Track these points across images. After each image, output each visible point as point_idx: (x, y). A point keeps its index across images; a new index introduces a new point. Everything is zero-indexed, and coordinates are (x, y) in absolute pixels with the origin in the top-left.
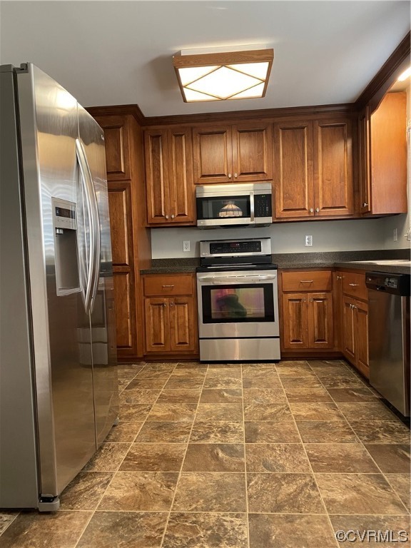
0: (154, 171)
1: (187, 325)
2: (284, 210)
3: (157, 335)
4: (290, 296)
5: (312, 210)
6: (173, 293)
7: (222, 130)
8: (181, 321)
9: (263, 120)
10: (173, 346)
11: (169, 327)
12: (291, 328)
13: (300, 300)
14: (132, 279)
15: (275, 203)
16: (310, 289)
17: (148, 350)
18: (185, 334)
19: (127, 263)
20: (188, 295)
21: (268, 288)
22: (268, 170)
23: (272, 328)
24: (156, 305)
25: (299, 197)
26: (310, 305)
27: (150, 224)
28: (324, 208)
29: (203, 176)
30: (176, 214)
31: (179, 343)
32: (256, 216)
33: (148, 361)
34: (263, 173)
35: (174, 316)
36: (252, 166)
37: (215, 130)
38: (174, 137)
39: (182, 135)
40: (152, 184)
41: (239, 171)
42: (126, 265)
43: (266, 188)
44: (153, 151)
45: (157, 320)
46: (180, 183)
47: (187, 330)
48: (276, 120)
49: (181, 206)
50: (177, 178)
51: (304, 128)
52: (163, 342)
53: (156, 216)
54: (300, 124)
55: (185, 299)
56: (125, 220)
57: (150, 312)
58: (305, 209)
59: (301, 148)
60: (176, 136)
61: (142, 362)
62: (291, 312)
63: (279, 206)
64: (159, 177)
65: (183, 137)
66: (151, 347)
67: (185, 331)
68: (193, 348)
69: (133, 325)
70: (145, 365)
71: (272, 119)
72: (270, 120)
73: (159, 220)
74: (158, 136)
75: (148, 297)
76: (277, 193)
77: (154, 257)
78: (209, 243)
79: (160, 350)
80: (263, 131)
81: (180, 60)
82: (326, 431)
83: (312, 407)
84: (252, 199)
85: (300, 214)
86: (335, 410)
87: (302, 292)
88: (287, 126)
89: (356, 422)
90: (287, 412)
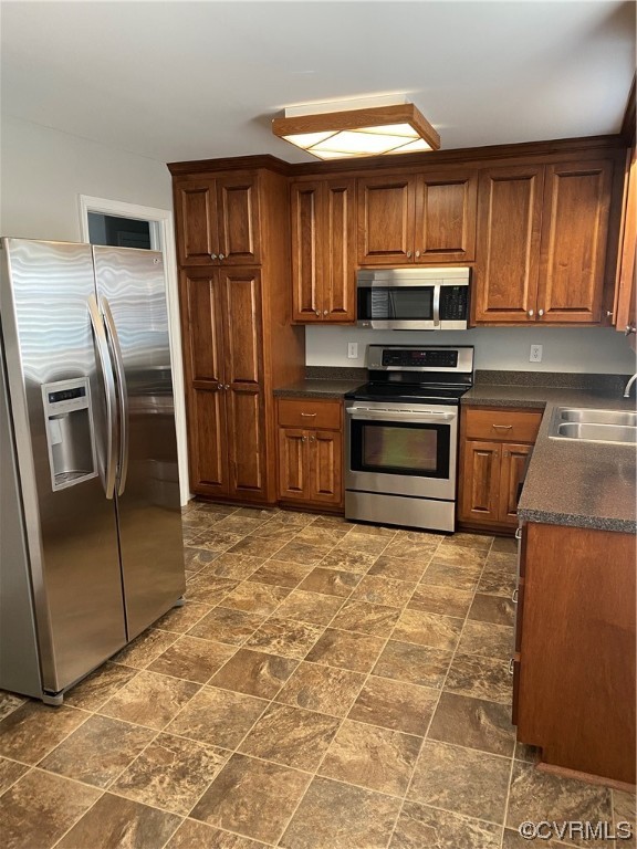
0: (303, 244)
1: (332, 468)
2: (489, 310)
3: (293, 477)
4: (476, 444)
5: (531, 313)
6: (315, 425)
7: (400, 181)
8: (324, 462)
9: (466, 164)
10: (312, 495)
11: (309, 470)
12: (474, 489)
13: (491, 452)
14: (262, 402)
15: (475, 299)
16: (508, 438)
17: (283, 494)
18: (328, 480)
19: (256, 379)
20: (334, 430)
21: (443, 430)
22: (468, 246)
23: (446, 487)
24: (292, 438)
25: (514, 290)
26: (505, 461)
27: (297, 321)
28: (552, 310)
29: (371, 253)
30: (332, 309)
31: (321, 491)
32: (442, 318)
33: (282, 508)
34: (461, 250)
35: (315, 456)
36: (443, 238)
37: (391, 182)
38: (331, 193)
39: (342, 191)
40: (300, 263)
41: (424, 247)
42: (254, 382)
43: (457, 275)
44: (303, 214)
45: (293, 458)
46: (338, 264)
47: (332, 475)
48: (487, 164)
49: (338, 297)
50: (334, 255)
51: (529, 178)
52: (300, 487)
53: (304, 310)
54: (525, 172)
55: (329, 435)
56: (254, 321)
57: (285, 447)
58: (521, 310)
59: (522, 212)
60: (334, 191)
61: (276, 509)
62: (476, 467)
63: (482, 305)
64: (310, 254)
65: (345, 193)
66: (285, 491)
67: (328, 476)
68: (338, 500)
69: (263, 461)
70: (279, 513)
71: (478, 163)
72: (477, 165)
73: (307, 316)
74: (309, 192)
75: (283, 427)
76: (479, 286)
78: (383, 349)
79: (296, 496)
80: (463, 182)
81: (282, 125)
82: (413, 663)
83: (430, 621)
84: (437, 292)
85: (513, 316)
86: (454, 631)
87: (494, 441)
88: (502, 176)
89: (466, 656)
90: (391, 623)
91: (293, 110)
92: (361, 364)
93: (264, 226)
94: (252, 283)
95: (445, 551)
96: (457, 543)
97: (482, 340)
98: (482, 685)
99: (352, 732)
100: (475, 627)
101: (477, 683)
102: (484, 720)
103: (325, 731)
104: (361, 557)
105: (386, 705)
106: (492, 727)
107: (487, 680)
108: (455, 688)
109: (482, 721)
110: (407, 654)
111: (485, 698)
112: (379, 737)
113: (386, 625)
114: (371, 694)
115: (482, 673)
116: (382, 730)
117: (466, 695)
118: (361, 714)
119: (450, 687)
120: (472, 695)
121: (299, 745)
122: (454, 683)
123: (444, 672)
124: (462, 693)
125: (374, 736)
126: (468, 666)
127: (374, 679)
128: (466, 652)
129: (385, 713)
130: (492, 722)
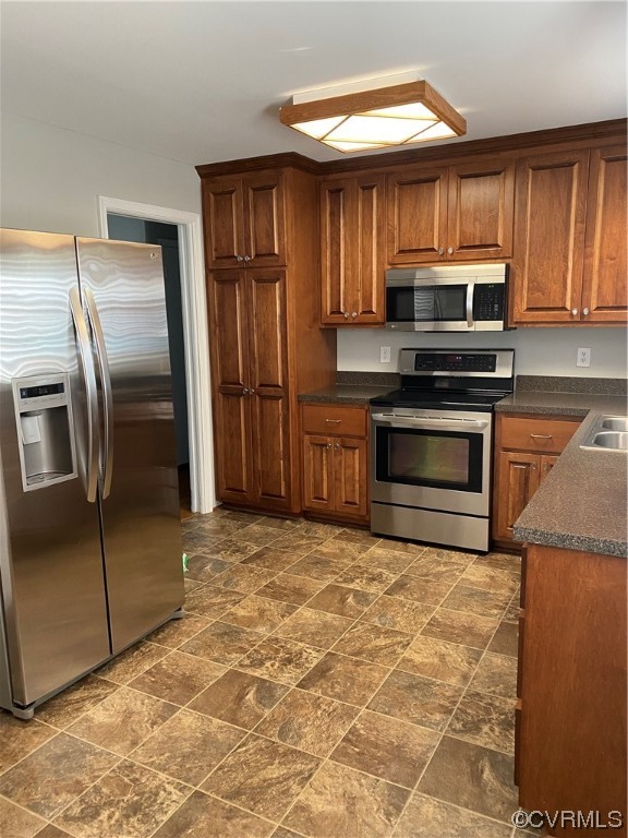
0: (332, 245)
1: (357, 478)
2: (529, 309)
3: (318, 486)
4: (512, 456)
5: (575, 312)
6: (340, 431)
7: (432, 175)
8: (349, 472)
9: (502, 154)
10: (336, 506)
11: (335, 479)
12: (510, 506)
13: (528, 464)
14: (286, 407)
15: (513, 298)
16: (547, 450)
17: (307, 504)
18: (354, 491)
19: (280, 384)
20: (361, 438)
21: (475, 439)
22: (504, 240)
23: (478, 502)
24: (317, 445)
25: (556, 288)
26: (544, 475)
27: (326, 324)
28: (598, 308)
29: (401, 252)
30: (360, 311)
31: (346, 502)
32: (476, 318)
33: (307, 519)
34: (497, 245)
35: (340, 464)
36: (478, 234)
37: (423, 176)
38: (360, 191)
39: (372, 188)
40: (328, 264)
41: (458, 244)
42: (278, 386)
43: (493, 273)
44: (332, 214)
45: (318, 467)
46: (367, 263)
47: (357, 486)
48: (525, 152)
49: (367, 299)
50: (363, 256)
51: (572, 165)
52: (325, 496)
53: (332, 313)
54: (567, 158)
55: (354, 442)
56: (278, 324)
57: (309, 454)
58: (564, 309)
59: (564, 203)
60: (364, 188)
61: (302, 519)
62: (512, 481)
63: (520, 304)
64: (338, 255)
65: (375, 190)
66: (310, 501)
67: (354, 486)
68: (363, 512)
69: (287, 468)
70: (303, 524)
71: (517, 151)
72: (515, 154)
73: (336, 319)
74: (339, 191)
75: (308, 433)
76: (518, 281)
77: (340, 368)
78: (415, 353)
79: (321, 507)
80: (499, 173)
81: (290, 114)
82: (416, 698)
83: (444, 650)
84: (470, 290)
85: (555, 316)
86: (470, 663)
87: (532, 452)
88: (541, 164)
89: (478, 694)
90: (399, 650)
91: (302, 96)
92: (393, 369)
93: (290, 226)
94: (277, 284)
95: (475, 572)
96: (491, 564)
97: (522, 342)
98: (492, 730)
99: (331, 776)
100: (495, 660)
101: (486, 728)
102: (487, 775)
103: (301, 772)
104: (381, 574)
105: (377, 746)
106: (496, 784)
107: (499, 724)
108: (460, 731)
109: (485, 776)
110: (411, 687)
111: (493, 747)
112: (361, 785)
113: (394, 652)
114: (362, 732)
115: (494, 716)
116: (366, 777)
117: (471, 741)
118: (346, 754)
119: (454, 730)
120: (478, 743)
121: (270, 785)
122: (459, 726)
123: (450, 712)
124: (466, 738)
125: (355, 783)
126: (479, 707)
127: (368, 714)
128: (479, 690)
129: (373, 757)
130: (496, 778)
